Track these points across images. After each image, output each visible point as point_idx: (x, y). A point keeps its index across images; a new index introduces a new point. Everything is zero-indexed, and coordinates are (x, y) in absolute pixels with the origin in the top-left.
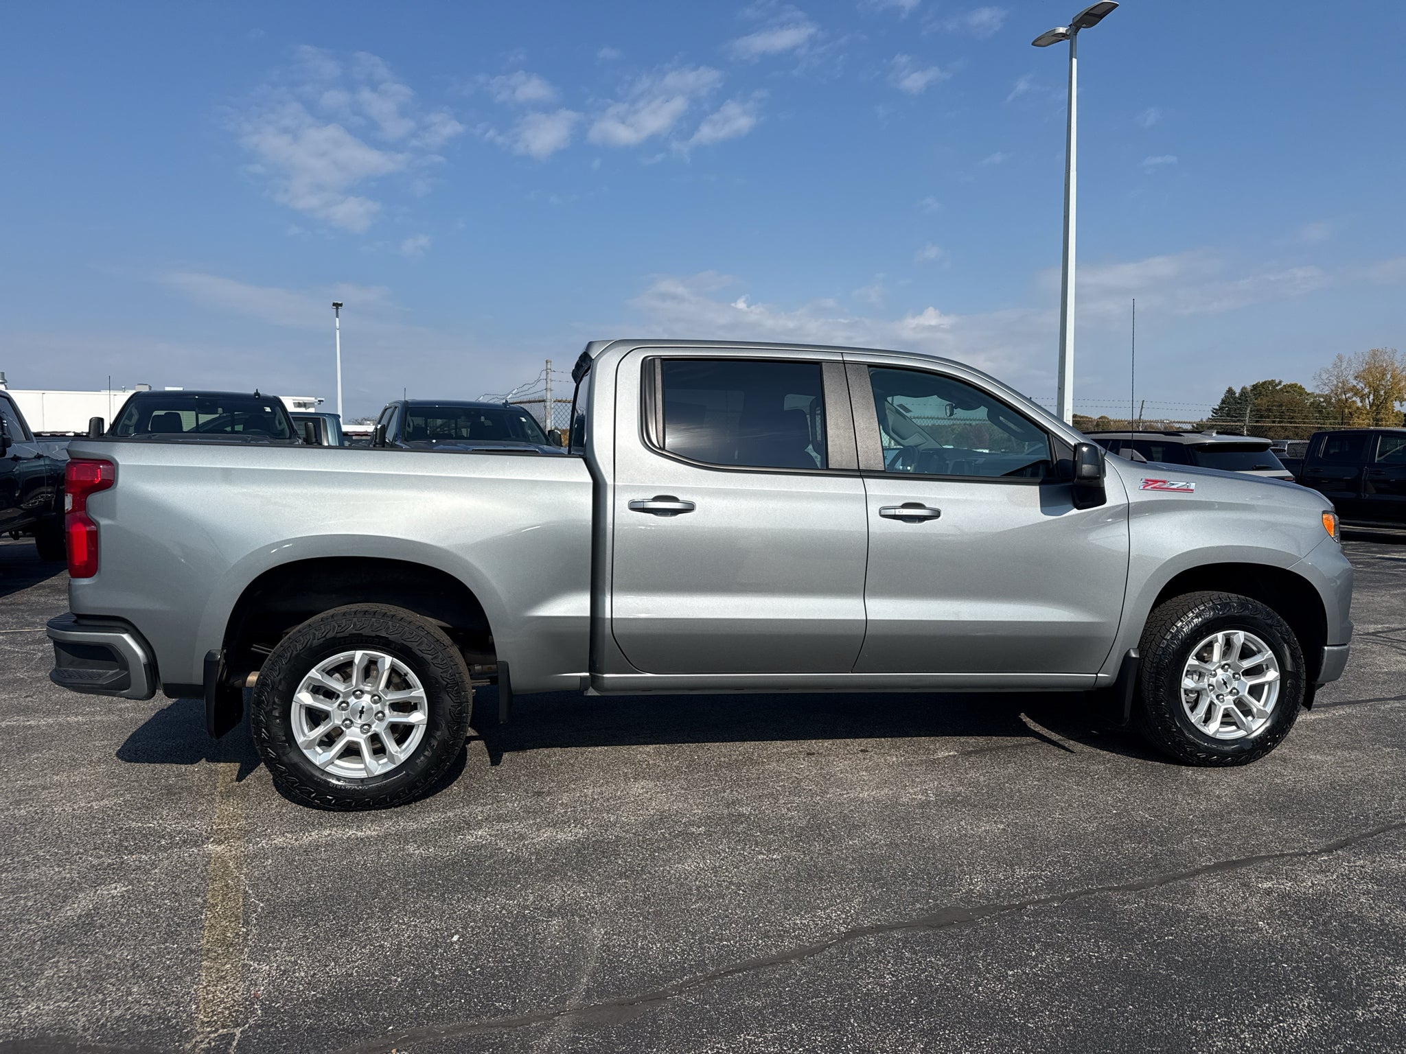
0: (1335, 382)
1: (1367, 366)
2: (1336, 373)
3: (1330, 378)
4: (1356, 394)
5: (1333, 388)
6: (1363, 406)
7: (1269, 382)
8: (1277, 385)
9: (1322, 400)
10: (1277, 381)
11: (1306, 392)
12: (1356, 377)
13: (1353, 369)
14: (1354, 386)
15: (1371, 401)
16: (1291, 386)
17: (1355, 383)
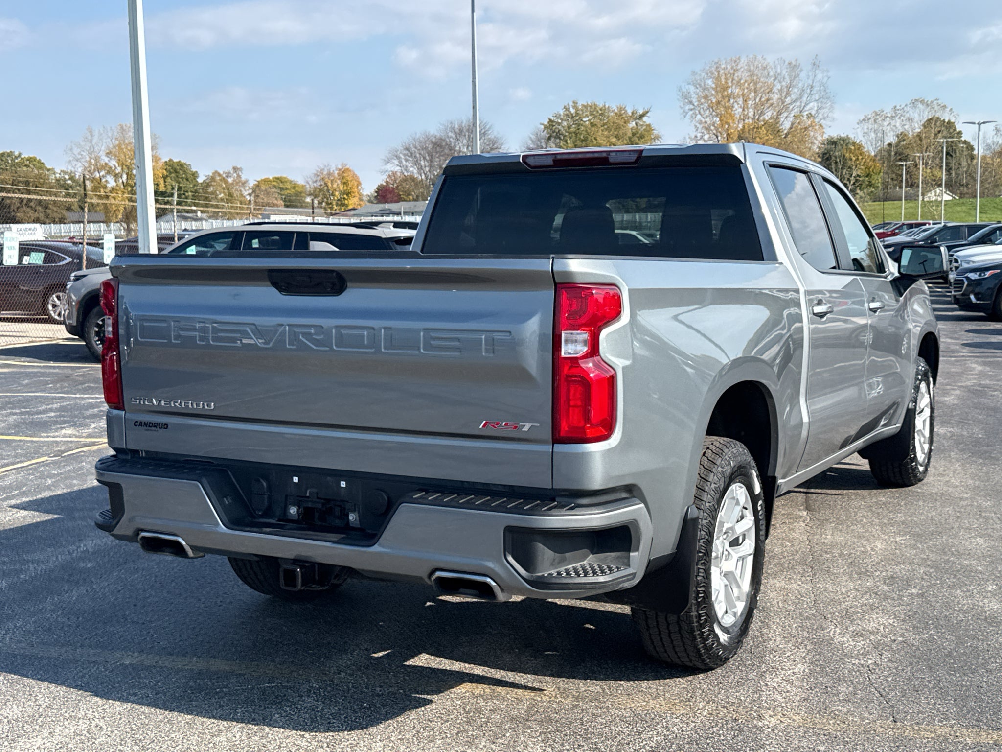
0: (88, 159)
1: (117, 142)
2: (88, 148)
3: (82, 153)
4: (108, 173)
5: (86, 165)
6: (117, 185)
7: (8, 153)
8: (16, 158)
9: (67, 177)
10: (16, 154)
11: (46, 168)
12: (108, 153)
13: (104, 144)
14: (106, 164)
15: (125, 181)
16: (30, 159)
17: (106, 160)
